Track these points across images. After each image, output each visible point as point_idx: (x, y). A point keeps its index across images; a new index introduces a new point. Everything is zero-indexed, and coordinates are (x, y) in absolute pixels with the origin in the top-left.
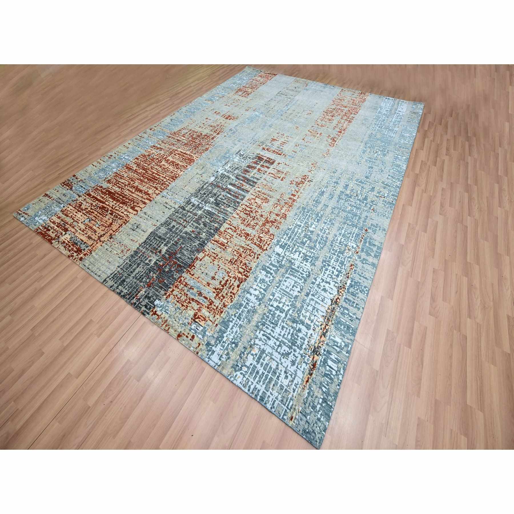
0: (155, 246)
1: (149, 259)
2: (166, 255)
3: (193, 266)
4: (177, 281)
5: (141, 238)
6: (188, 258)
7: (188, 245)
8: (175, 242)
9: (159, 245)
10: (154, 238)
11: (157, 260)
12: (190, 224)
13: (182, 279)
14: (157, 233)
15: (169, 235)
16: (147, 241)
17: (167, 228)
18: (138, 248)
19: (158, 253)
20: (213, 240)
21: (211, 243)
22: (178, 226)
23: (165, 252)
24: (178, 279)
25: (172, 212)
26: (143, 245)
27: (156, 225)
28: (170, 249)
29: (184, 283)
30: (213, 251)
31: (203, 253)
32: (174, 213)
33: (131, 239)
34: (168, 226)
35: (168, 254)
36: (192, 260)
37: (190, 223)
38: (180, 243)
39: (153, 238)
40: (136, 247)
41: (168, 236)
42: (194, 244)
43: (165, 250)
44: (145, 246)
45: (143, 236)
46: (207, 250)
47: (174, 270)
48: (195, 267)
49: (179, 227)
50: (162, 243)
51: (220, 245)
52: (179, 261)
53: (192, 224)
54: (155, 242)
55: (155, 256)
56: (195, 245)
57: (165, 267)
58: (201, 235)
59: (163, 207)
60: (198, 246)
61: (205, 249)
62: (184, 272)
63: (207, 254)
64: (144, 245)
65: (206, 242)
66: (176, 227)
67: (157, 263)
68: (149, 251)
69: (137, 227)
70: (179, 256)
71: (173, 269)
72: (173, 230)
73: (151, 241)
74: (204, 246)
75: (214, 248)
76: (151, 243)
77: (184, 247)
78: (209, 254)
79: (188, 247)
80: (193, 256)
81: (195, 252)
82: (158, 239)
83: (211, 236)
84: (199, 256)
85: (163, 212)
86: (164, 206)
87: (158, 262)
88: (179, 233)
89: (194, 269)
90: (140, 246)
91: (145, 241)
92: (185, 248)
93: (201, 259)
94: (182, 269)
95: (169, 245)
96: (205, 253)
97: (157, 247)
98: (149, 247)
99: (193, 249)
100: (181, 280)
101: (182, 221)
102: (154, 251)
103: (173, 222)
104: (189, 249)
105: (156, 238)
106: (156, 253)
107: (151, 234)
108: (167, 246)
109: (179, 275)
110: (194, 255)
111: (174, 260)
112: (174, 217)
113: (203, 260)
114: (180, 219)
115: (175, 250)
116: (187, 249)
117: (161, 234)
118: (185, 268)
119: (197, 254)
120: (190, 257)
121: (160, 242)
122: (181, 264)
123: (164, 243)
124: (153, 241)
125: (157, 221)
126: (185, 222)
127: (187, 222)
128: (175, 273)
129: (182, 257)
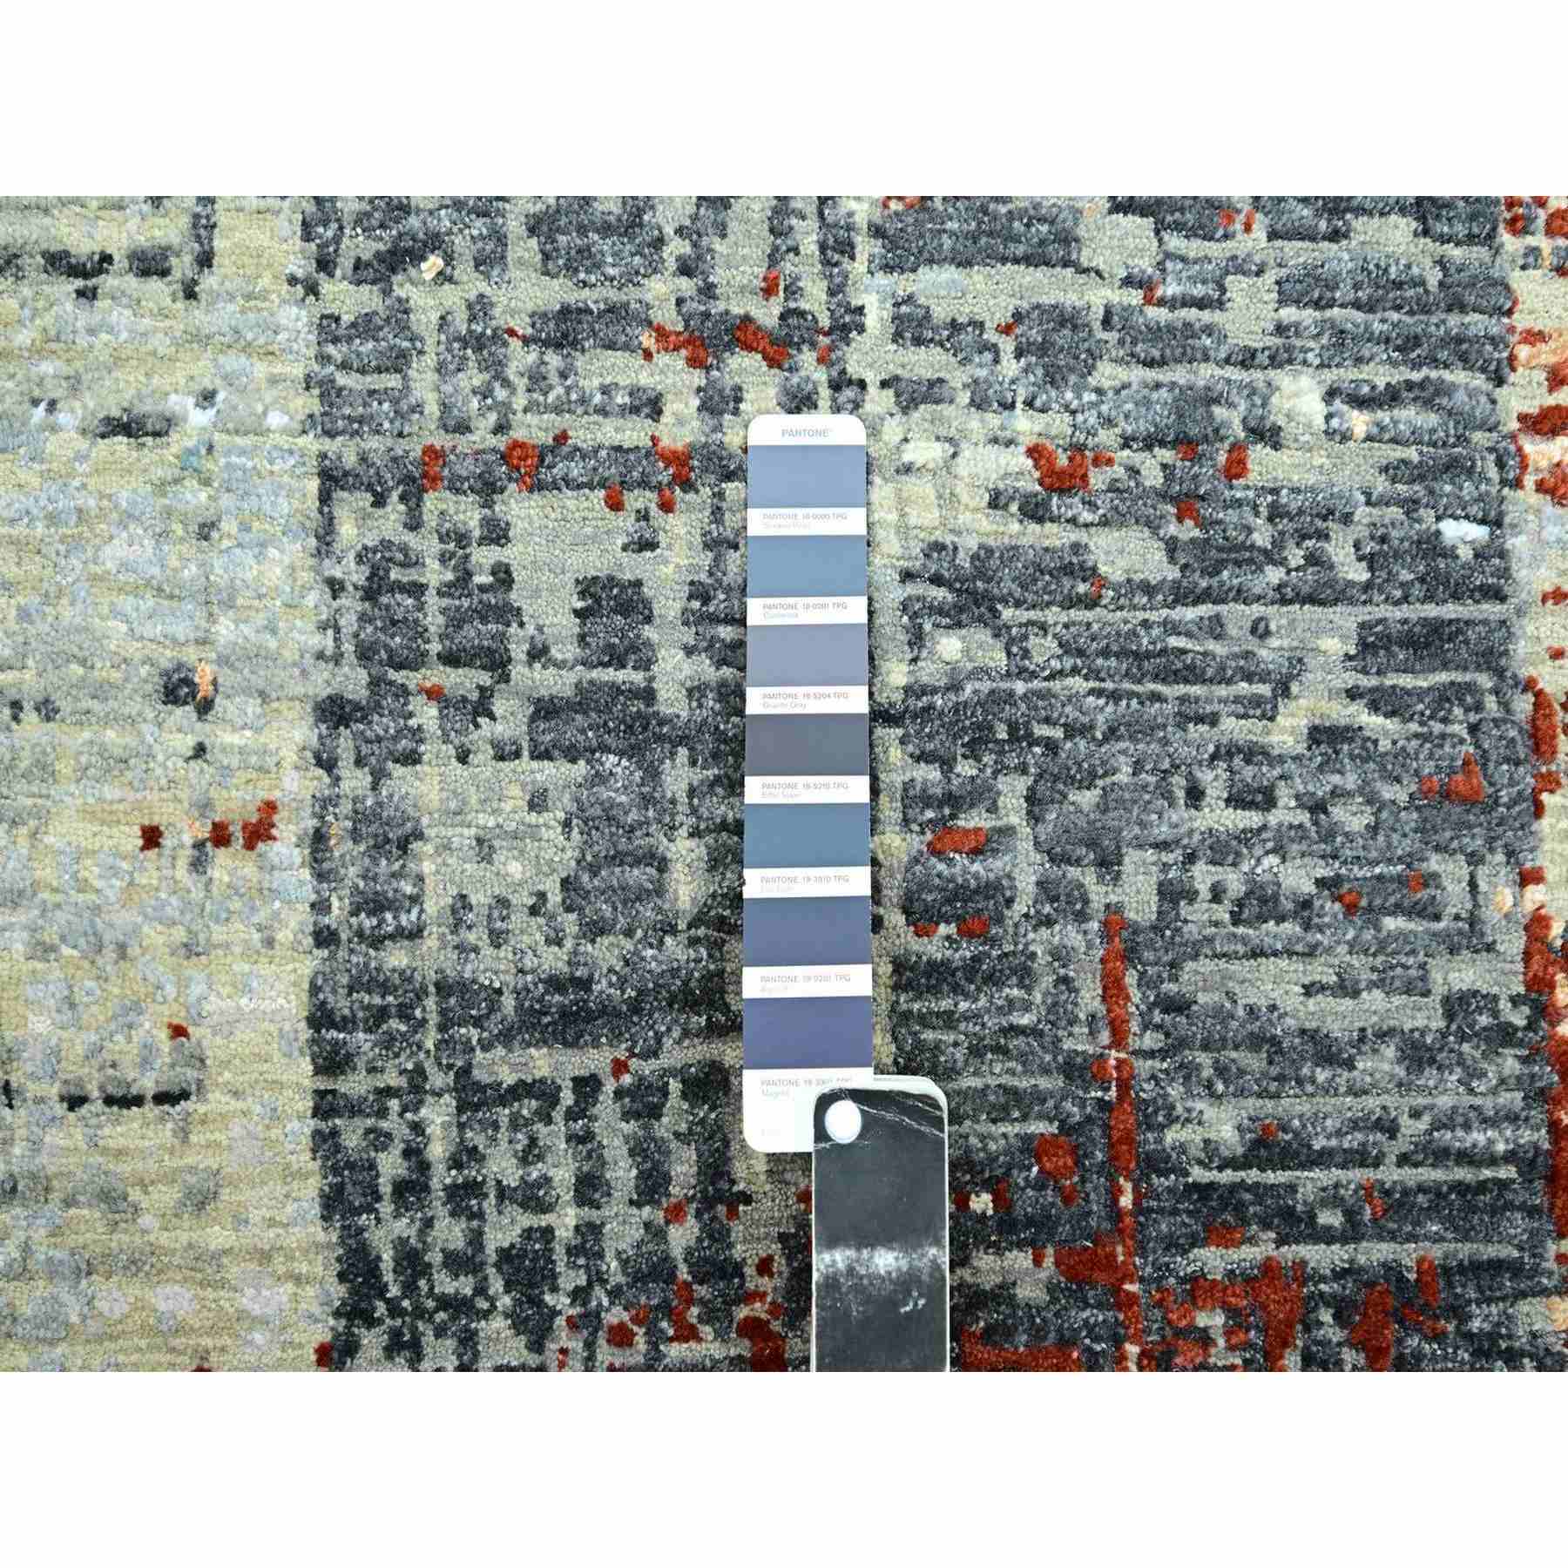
0: (623, 1228)
2: (987, 1267)
5: (204, 1267)
6: (1417, 1054)
7: (1218, 817)
8: (921, 918)
9: (683, 1168)
10: (472, 1097)
12: (870, 355)
14: (430, 957)
15: (684, 851)
16: (387, 1232)
17: (509, 719)
20: (1547, 423)
21: (1555, 487)
22: (682, 528)
25: (296, 319)
27: (237, 803)
32: (346, 298)
34: (498, 663)
35: (1009, 1228)
36: (1505, 1035)
37: (847, 324)
38: (1024, 868)
39: (437, 1115)
41: (686, 889)
42: (1287, 731)
45: (201, 1200)
49: (720, 545)
50: (708, 1084)
52: (1295, 1224)
53: (911, 326)
54: (562, 1172)
56: (1323, 736)
58: (1263, 463)
60: (1378, 701)
61: (1554, 680)
64: (402, 1344)
65: (1461, 533)
66: (669, 603)
70: (1223, 1125)
72: (672, 701)
73: (463, 1197)
74: (1492, 658)
76: (504, 1230)
77: (1173, 894)
79: (1223, 850)
80: (1464, 975)
81: (1450, 871)
82: (542, 1062)
83: (1462, 350)
84: (1555, 899)
85: (126, 427)
86: (1, 263)
91: (357, 1266)
92: (1197, 916)
94: (1486, 1346)
95: (876, 1048)
97: (682, 1237)
98: (535, 1326)
99: (1352, 818)
101: (674, 377)
102: (709, 1349)
103: (518, 507)
104: (1298, 878)
105: (499, 1067)
107: (332, 1062)
110: (1472, 937)
111: (1213, 1260)
112: (423, 383)
114: (601, 369)
115: (1078, 1071)
116: (1261, 902)
117: (528, 932)
118: (1518, 1278)
119: (1502, 897)
120: (1426, 1018)
121: (644, 1103)
122: (1375, 1253)
124: (502, 1166)
125: (177, 689)
126: (743, 366)
127: (777, 352)
129: (1293, 1106)
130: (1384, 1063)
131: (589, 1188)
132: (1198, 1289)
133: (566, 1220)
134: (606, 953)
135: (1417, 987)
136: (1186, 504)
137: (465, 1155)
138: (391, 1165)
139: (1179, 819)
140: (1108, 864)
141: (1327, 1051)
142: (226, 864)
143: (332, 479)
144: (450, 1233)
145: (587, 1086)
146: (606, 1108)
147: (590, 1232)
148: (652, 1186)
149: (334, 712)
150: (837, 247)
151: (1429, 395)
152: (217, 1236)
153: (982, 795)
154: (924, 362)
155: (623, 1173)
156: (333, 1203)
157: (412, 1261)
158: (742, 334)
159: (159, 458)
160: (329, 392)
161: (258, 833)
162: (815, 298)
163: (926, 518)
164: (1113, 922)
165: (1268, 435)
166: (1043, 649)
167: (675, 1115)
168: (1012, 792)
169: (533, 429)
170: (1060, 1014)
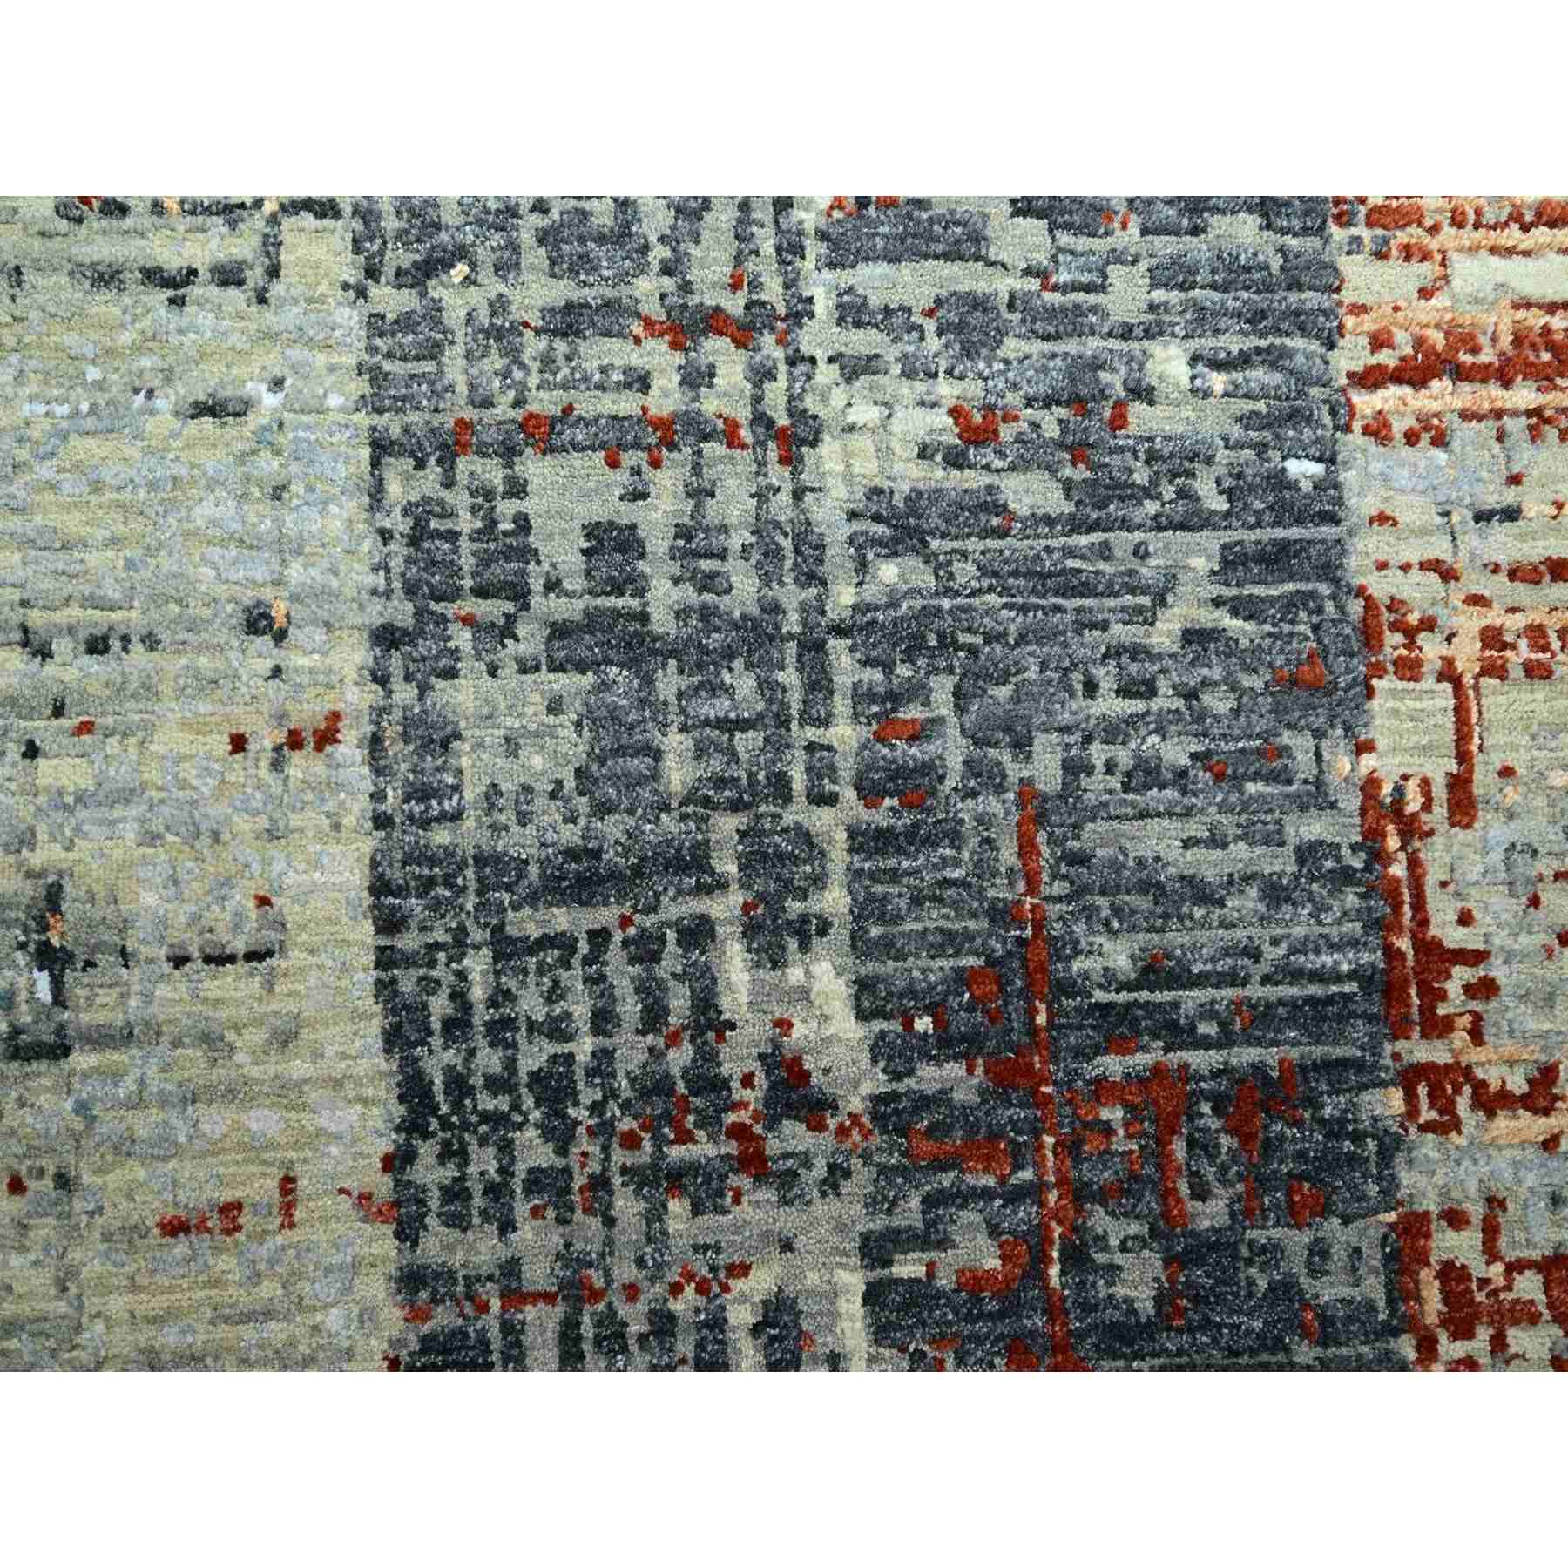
0: (631, 1053)
1: (741, 1316)
2: (929, 1076)
3: (1437, 957)
4: (1411, 1324)
5: (288, 1094)
6: (1276, 893)
7: (1110, 705)
8: (870, 793)
9: (679, 1002)
10: (506, 949)
11: (875, 1250)
12: (819, 336)
13: (1460, 1246)
14: (468, 835)
15: (675, 743)
16: (438, 1061)
17: (530, 639)
18: (411, 1280)
19: (793, 1136)
20: (1370, 379)
21: (1378, 430)
22: (668, 481)
23: (879, 1048)
24: (1402, 1291)
25: (349, 318)
26: (430, 1172)
27: (308, 712)
28: (888, 948)
29: (1529, 1286)
30: (1503, 544)
31: (1409, 669)
32: (390, 299)
33: (151, 1209)
34: (519, 594)
35: (946, 1044)
36: (1346, 876)
37: (800, 312)
38: (953, 751)
39: (477, 964)
40: (376, 1289)
41: (678, 774)
42: (1164, 634)
43: (847, 1027)
44: (484, 1162)
45: (285, 1039)
46: (1419, 591)
47: (1245, 1212)
48: (1475, 957)
49: (700, 493)
50: (698, 933)
51: (1524, 395)
52: (1179, 1034)
53: (852, 312)
54: (580, 1009)
55: (787, 1220)
56: (1193, 636)
57: (1075, 1258)
58: (1140, 416)
59: (105, 305)
60: (1238, 608)
61: (1380, 587)
62: (1390, 1146)
63: (1467, 653)
64: (452, 1153)
65: (1302, 470)
66: (659, 543)
67: (919, 1295)
68: (627, 1205)
69: (50, 958)
70: (1119, 955)
71: (1211, 1214)
72: (662, 622)
73: (500, 1030)
74: (1330, 570)
75: (1495, 496)
76: (534, 1056)
77: (1074, 769)
78: (1492, 638)
79: (1114, 731)
80: (1312, 828)
81: (1299, 744)
82: (562, 919)
83: (1301, 322)
84: (1385, 765)
85: (211, 409)
86: (106, 277)
87: (908, 1268)
88: (792, 596)
89: (1485, 989)
90: (408, 1233)
91: (414, 1090)
92: (1095, 786)
93: (1459, 785)
94: (1336, 1129)
95: (834, 900)
96: (1431, 649)
97: (680, 1058)
98: (560, 1135)
99: (1219, 703)
100: (1451, 1274)
101: (659, 358)
102: (703, 1149)
103: (534, 467)
104: (1176, 753)
105: (527, 924)
106: (753, 1161)
107: (389, 923)
108: (808, 931)
109: (1369, 1232)
110: (1318, 797)
111: (1113, 1065)
112: (455, 368)
113: (1483, 780)
114: (599, 353)
115: (1003, 915)
116: (1146, 774)
117: (548, 814)
118: (1361, 1073)
119: (1342, 764)
120: (1282, 864)
121: (646, 950)
122: (1245, 1056)
123: (725, 908)
124: (531, 1004)
125: (257, 622)
126: (715, 347)
127: (743, 335)
128: (1297, 1240)
129: (1176, 938)
130: (1248, 901)
131: (603, 1020)
132: (1101, 1089)
133: (584, 1047)
134: (613, 828)
135: (1275, 839)
136: (1078, 451)
137: (502, 996)
138: (440, 1006)
139: (1078, 707)
140: (1021, 746)
141: (1203, 893)
142: (300, 765)
143: (381, 448)
144: (489, 1060)
145: (599, 938)
146: (615, 955)
147: (604, 1057)
148: (654, 1017)
149: (386, 637)
150: (790, 249)
151: (1274, 358)
152: (299, 1068)
153: (917, 691)
154: (861, 341)
155: (630, 1008)
156: (393, 1039)
157: (458, 1084)
158: (714, 321)
159: (238, 434)
160: (377, 376)
161: (326, 737)
162: (773, 292)
163: (867, 467)
164: (1026, 792)
165: (1145, 394)
166: (965, 572)
167: (672, 958)
168: (942, 689)
169: (545, 403)
170: (984, 868)
